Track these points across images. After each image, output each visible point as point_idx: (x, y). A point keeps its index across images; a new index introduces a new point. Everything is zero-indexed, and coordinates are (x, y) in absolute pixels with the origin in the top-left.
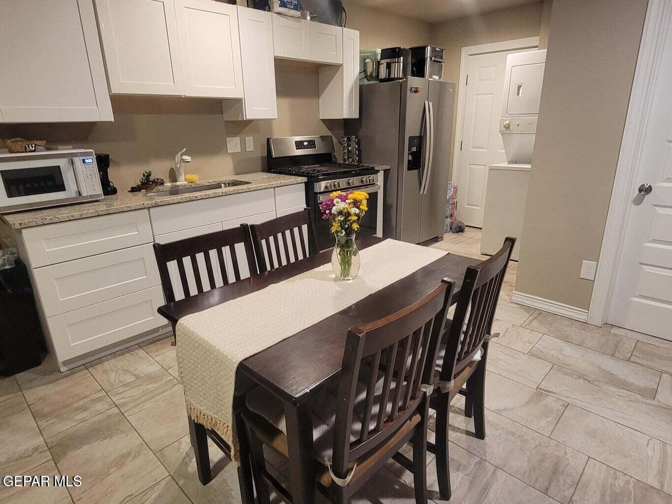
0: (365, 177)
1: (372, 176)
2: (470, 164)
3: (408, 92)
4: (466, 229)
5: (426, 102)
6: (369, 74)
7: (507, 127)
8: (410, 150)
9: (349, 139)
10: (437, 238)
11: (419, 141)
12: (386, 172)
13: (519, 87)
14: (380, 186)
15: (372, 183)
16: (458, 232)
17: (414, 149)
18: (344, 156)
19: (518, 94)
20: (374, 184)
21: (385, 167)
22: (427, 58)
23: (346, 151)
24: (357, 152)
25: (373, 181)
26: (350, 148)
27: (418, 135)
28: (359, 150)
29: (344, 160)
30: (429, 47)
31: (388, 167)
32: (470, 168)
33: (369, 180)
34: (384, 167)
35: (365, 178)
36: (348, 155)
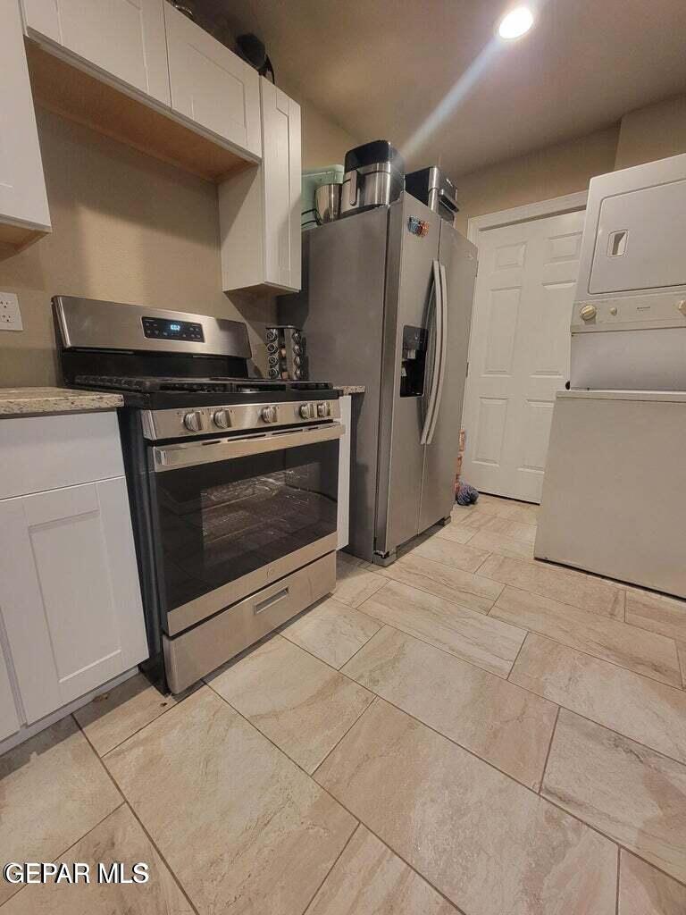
0: (309, 403)
1: (325, 403)
2: (481, 398)
3: (405, 229)
4: (480, 498)
5: (436, 263)
6: (322, 217)
7: (590, 318)
8: (404, 355)
9: (281, 332)
10: (443, 519)
11: (422, 339)
12: (357, 398)
13: (618, 238)
14: (344, 426)
15: (326, 418)
16: (467, 504)
17: (412, 355)
18: (271, 367)
19: (615, 251)
20: (331, 421)
21: (354, 387)
22: (431, 189)
23: (276, 356)
24: (298, 359)
25: (329, 414)
26: (283, 352)
27: (419, 326)
28: (301, 355)
29: (272, 375)
30: (435, 169)
31: (360, 390)
32: (482, 403)
33: (319, 411)
34: (353, 389)
35: (309, 406)
36: (280, 365)
